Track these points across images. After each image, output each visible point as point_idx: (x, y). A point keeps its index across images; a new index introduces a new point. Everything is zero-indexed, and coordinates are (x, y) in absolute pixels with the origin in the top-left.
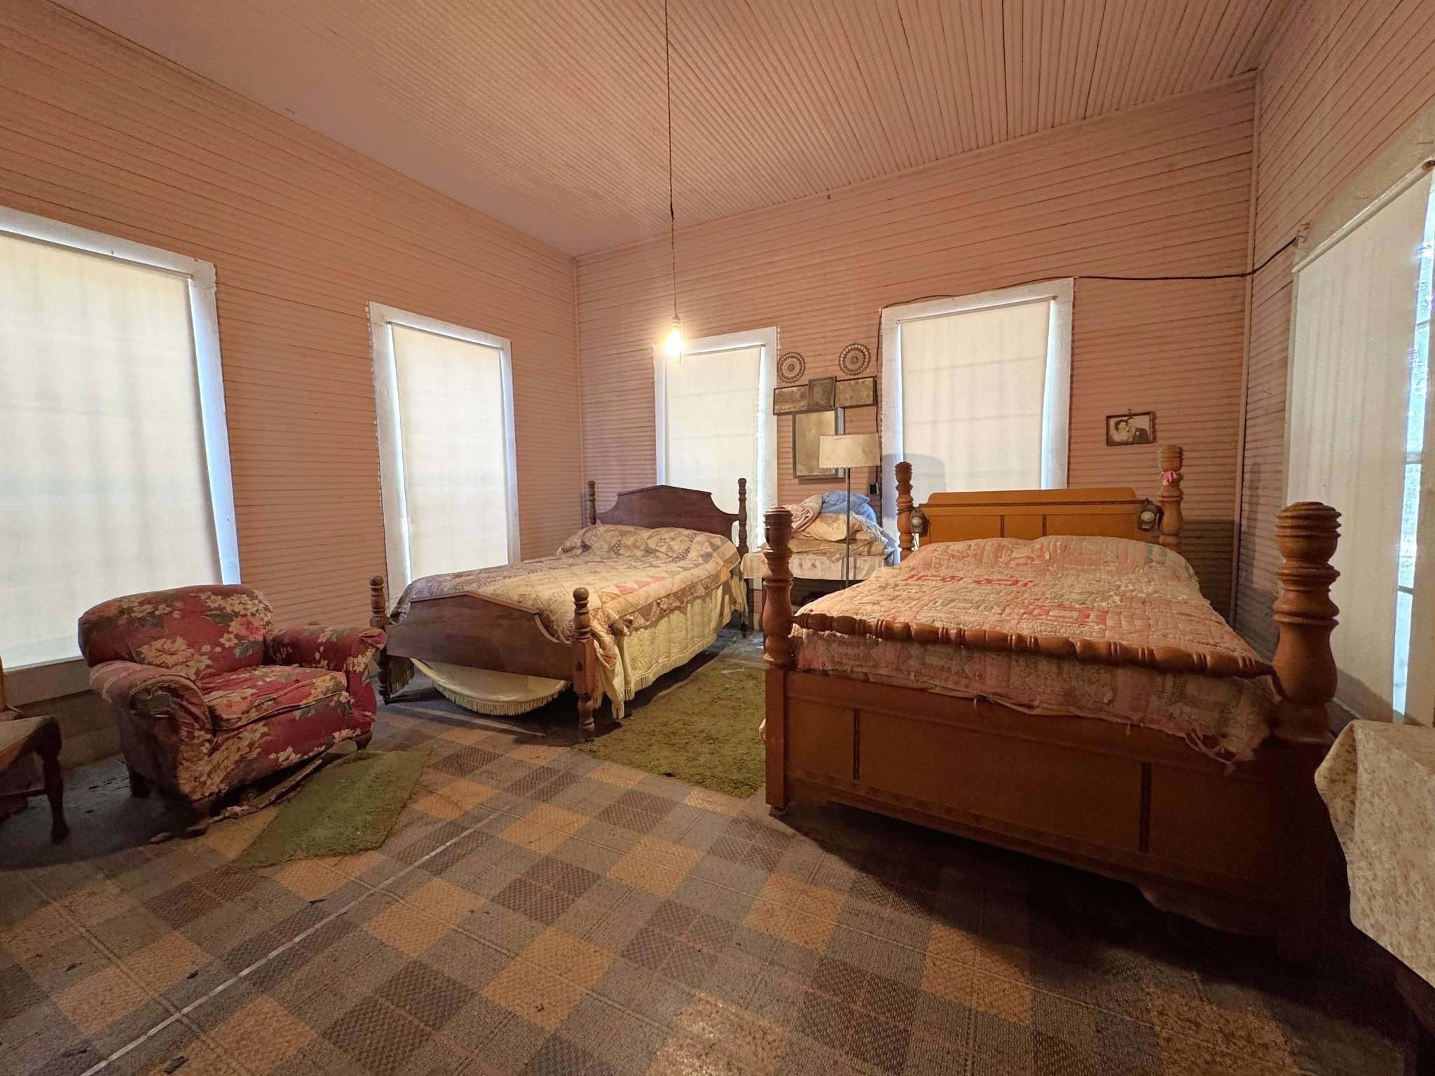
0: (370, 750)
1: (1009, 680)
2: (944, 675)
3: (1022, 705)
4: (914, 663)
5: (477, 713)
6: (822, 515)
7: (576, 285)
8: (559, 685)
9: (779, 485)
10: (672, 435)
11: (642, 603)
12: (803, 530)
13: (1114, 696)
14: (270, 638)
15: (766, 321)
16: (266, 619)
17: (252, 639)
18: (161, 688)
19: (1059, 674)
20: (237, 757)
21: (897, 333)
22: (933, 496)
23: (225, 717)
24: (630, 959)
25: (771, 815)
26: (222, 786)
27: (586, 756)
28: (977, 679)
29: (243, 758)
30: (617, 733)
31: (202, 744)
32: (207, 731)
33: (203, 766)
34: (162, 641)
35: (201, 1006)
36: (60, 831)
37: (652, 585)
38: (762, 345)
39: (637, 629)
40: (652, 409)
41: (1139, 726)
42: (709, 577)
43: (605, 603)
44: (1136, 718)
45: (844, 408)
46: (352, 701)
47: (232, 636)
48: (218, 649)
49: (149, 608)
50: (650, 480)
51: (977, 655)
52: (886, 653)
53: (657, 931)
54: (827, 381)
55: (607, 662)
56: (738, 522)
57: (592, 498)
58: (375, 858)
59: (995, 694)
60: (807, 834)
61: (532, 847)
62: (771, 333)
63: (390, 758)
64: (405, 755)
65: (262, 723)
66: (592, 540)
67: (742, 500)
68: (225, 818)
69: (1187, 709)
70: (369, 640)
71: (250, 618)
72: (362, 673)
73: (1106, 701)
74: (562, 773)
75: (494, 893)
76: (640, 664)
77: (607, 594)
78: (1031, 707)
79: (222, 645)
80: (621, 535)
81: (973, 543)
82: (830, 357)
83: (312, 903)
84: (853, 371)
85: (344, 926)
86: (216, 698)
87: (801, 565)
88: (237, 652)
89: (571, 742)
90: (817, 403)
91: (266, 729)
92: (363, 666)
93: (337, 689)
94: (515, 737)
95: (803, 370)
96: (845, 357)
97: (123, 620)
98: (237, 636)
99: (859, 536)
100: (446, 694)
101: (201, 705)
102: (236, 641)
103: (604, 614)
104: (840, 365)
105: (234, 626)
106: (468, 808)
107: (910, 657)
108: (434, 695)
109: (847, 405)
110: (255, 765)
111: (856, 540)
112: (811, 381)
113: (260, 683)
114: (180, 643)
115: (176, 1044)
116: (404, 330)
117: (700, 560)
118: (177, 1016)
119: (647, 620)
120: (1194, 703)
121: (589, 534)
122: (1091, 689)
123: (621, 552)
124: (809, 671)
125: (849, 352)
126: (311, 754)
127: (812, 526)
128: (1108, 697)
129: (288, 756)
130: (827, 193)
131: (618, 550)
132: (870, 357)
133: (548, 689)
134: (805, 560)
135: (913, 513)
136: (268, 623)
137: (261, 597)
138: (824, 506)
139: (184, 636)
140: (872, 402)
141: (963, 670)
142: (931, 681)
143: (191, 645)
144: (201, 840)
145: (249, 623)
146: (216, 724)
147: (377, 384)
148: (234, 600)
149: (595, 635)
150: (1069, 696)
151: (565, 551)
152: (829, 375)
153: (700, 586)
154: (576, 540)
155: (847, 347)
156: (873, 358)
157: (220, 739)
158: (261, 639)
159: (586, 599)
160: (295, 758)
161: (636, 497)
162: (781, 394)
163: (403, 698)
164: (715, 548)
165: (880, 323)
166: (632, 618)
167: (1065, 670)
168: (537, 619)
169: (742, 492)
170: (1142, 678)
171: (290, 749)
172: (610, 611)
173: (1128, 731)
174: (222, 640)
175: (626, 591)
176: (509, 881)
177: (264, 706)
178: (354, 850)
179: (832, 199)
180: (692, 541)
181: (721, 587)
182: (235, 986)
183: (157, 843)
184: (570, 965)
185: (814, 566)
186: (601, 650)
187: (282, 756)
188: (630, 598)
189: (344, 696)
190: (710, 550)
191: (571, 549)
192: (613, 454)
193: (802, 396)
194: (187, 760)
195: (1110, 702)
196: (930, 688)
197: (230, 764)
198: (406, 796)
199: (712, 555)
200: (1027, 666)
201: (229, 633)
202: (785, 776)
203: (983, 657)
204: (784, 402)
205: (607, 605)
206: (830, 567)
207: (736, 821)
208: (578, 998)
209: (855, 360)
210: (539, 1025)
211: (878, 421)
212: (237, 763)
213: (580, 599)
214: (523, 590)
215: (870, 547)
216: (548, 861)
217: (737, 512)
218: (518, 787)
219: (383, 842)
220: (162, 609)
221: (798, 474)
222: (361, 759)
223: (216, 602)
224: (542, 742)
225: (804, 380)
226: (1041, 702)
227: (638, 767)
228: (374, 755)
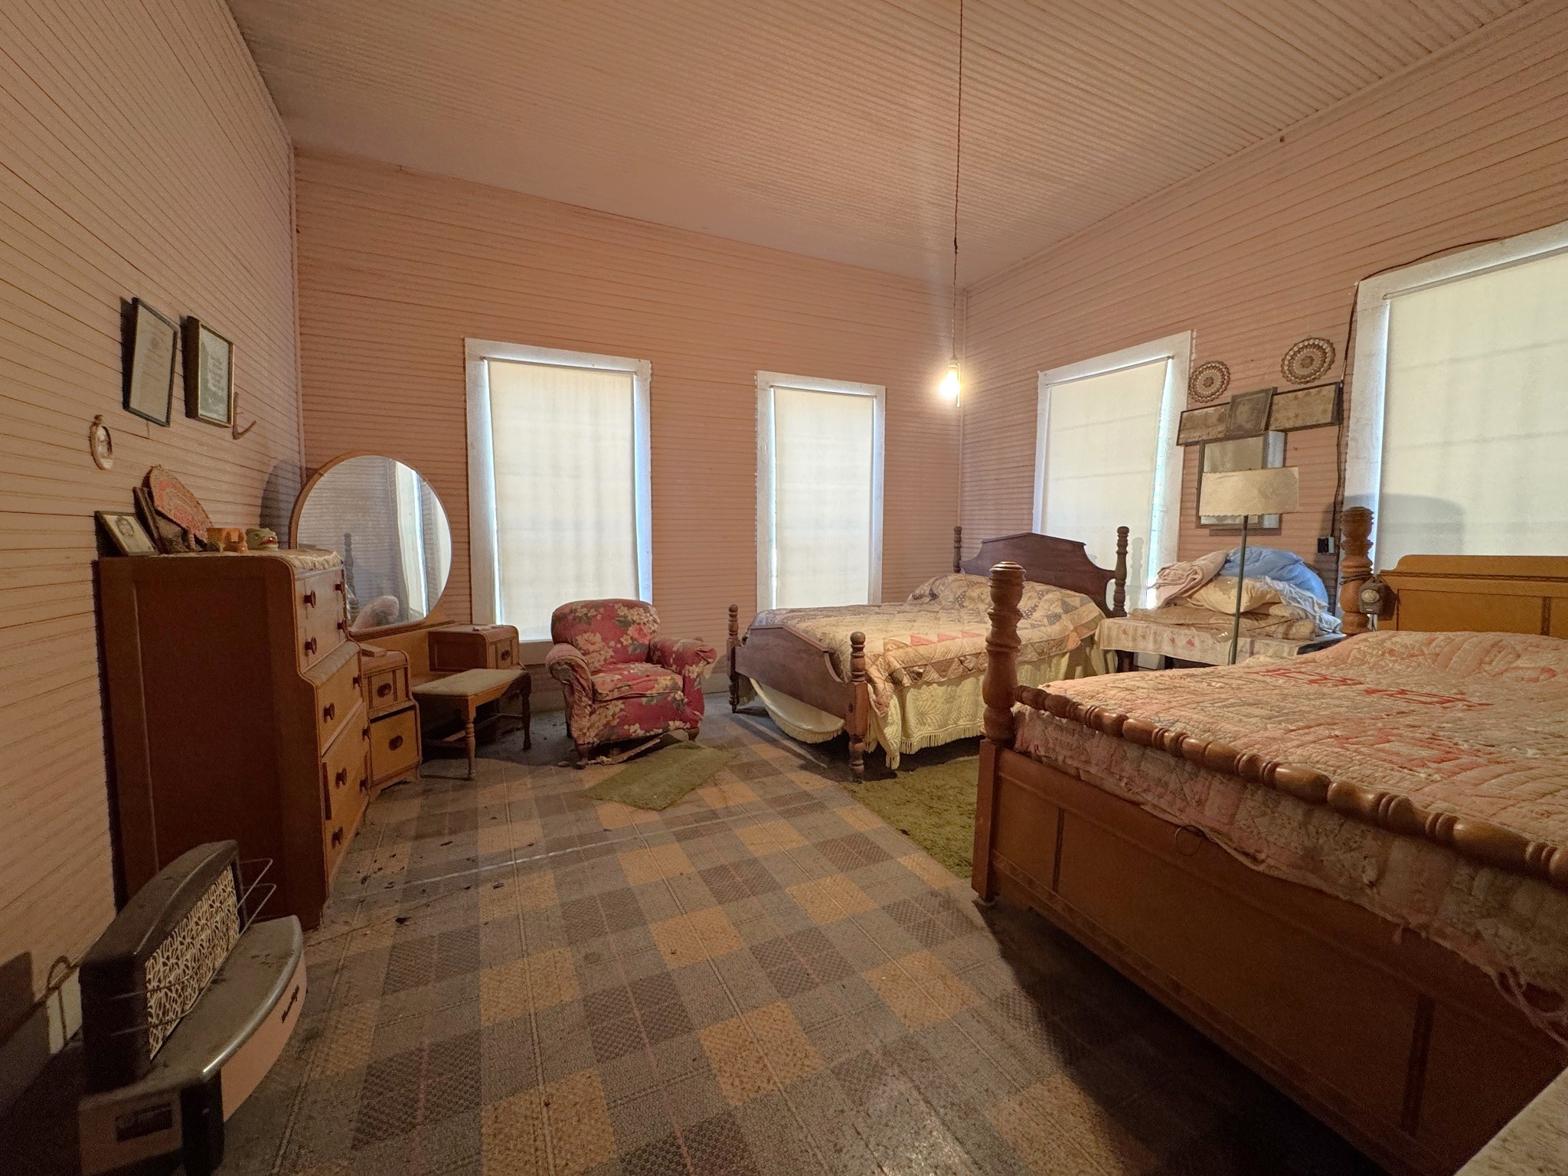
0: (697, 741)
1: (1233, 816)
2: (1160, 790)
3: (1247, 855)
4: (1128, 768)
5: (787, 735)
6: (1220, 578)
7: (965, 317)
8: (839, 723)
9: (1180, 536)
10: (1052, 475)
11: (938, 657)
12: (1190, 597)
13: (1381, 874)
14: (652, 643)
15: (1176, 326)
16: (653, 628)
17: (641, 642)
18: (566, 663)
19: (1304, 825)
20: (605, 722)
21: (1384, 313)
22: (1405, 560)
23: (600, 691)
24: (753, 953)
25: (976, 904)
26: (595, 739)
27: (846, 794)
28: (1194, 804)
29: (608, 723)
30: (888, 783)
31: (585, 707)
32: (589, 699)
33: (585, 722)
34: (588, 634)
35: (525, 862)
36: (527, 745)
37: (957, 640)
38: (1169, 358)
39: (929, 684)
40: (1033, 446)
41: (1419, 935)
42: (1047, 641)
43: (889, 650)
44: (1415, 920)
45: (1285, 431)
46: (686, 700)
47: (629, 637)
48: (619, 646)
49: (585, 610)
50: (1026, 527)
51: (1203, 772)
52: (1099, 747)
53: (790, 944)
54: (1263, 394)
55: (878, 708)
56: (1113, 581)
57: (957, 545)
58: (654, 816)
59: (1213, 830)
60: (994, 933)
61: (751, 848)
62: (1183, 341)
63: (707, 752)
64: (719, 753)
65: (621, 701)
66: (940, 589)
67: (1122, 554)
68: (598, 763)
69: (1506, 932)
70: (702, 654)
71: (642, 626)
72: (695, 680)
73: (1366, 880)
74: (816, 801)
75: (702, 868)
76: (929, 720)
77: (895, 643)
78: (1255, 859)
79: (621, 643)
80: (968, 586)
81: (1441, 636)
82: (1268, 362)
83: (605, 830)
84: (1304, 377)
85: (610, 850)
86: (598, 679)
87: (1173, 641)
88: (630, 649)
89: (841, 778)
90: (1240, 427)
91: (623, 706)
92: (696, 674)
93: (674, 688)
94: (803, 762)
95: (1226, 382)
96: (1292, 358)
97: (570, 617)
98: (632, 638)
99: (1274, 610)
100: (770, 713)
101: (587, 680)
102: (630, 641)
103: (885, 661)
104: (1283, 371)
105: (631, 631)
106: (730, 804)
107: (1124, 757)
108: (763, 713)
109: (1288, 426)
110: (616, 731)
111: (1267, 615)
112: (1234, 398)
113: (626, 673)
114: (598, 637)
115: (503, 876)
116: (788, 392)
117: (1045, 620)
118: (513, 862)
119: (944, 677)
120: (1524, 926)
121: (938, 582)
122: (1347, 858)
123: (964, 604)
124: (1026, 754)
125: (1299, 352)
126: (652, 733)
127: (1202, 591)
128: (1370, 875)
129: (636, 730)
130: (1280, 134)
131: (963, 602)
132: (1334, 354)
133: (833, 725)
134: (1180, 634)
135: (1369, 583)
136: (654, 632)
137: (652, 612)
138: (1227, 566)
139: (601, 634)
140: (1329, 420)
141: (1182, 789)
142: (1144, 795)
143: (604, 639)
144: (580, 772)
145: (641, 629)
146: (595, 696)
147: (759, 441)
148: (634, 611)
149: (870, 680)
150: (1311, 858)
151: (916, 598)
152: (1264, 387)
153: (1030, 649)
154: (925, 589)
155: (1295, 345)
156: (1340, 355)
157: (595, 706)
158: (647, 643)
159: (862, 643)
160: (641, 733)
161: (1001, 545)
162: (1190, 418)
163: (747, 712)
164: (1068, 609)
165: (1355, 303)
166: (921, 671)
167: (1315, 821)
168: (827, 657)
169: (1123, 544)
170: (1436, 861)
171: (637, 725)
172: (892, 659)
173: (1397, 937)
174: (622, 639)
175: (917, 642)
176: (719, 864)
177: (623, 689)
178: (646, 807)
179: (1287, 140)
180: (1040, 599)
181: (1068, 655)
182: (544, 859)
183: (561, 766)
184: (712, 936)
185: (1191, 643)
186: (874, 697)
187: (632, 729)
188: (922, 650)
189: (679, 695)
190: (1059, 610)
191: (921, 596)
192: (990, 497)
193: (1221, 419)
194: (577, 715)
195: (1372, 885)
196: (1143, 804)
197: (600, 725)
198: (699, 781)
199: (1060, 617)
200: (1264, 803)
201: (627, 635)
202: (991, 865)
203: (1209, 779)
204: (1194, 428)
205: (890, 653)
206: (1213, 648)
207: (934, 894)
208: (701, 959)
209: (1308, 361)
210: (666, 961)
211: (1340, 446)
212: (605, 726)
213: (857, 643)
214: (827, 630)
215: (1290, 627)
216: (755, 861)
217: (1113, 568)
218: (777, 801)
219: (665, 808)
220: (593, 612)
221: (1203, 521)
222: (690, 748)
223: (623, 611)
224: (822, 773)
225: (1227, 397)
226: (1268, 856)
227: (883, 817)
228: (699, 747)
